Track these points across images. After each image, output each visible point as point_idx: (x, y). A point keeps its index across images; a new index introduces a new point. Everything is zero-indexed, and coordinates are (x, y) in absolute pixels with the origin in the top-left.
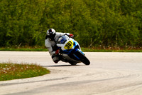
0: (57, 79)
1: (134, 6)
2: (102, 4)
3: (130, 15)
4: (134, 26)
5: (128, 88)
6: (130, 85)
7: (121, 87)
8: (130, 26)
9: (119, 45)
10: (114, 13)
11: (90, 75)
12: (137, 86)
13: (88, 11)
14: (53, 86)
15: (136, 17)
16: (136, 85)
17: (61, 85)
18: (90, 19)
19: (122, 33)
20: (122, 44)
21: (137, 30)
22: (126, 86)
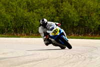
1: (36, 5)
2: (14, 4)
3: (33, 11)
4: (36, 19)
5: (31, 63)
6: (33, 61)
7: (27, 63)
8: (33, 19)
9: (25, 32)
10: (22, 10)
13: (4, 9)
15: (38, 13)
16: (37, 61)
18: (5, 14)
19: (28, 25)
20: (28, 32)
21: (38, 22)
22: (30, 62)
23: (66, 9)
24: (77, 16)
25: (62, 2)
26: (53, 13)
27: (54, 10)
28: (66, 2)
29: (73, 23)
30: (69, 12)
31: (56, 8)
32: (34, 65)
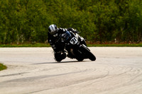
0: (13, 75)
4: (90, 20)
6: (87, 79)
7: (77, 82)
8: (86, 21)
10: (70, 8)
11: (47, 70)
12: (94, 81)
14: (10, 81)
15: (92, 12)
17: (17, 80)
18: (46, 14)
21: (93, 24)
22: (82, 81)
26: (113, 12)
32: (88, 85)
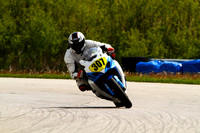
23: (35, 19)
24: (58, 33)
25: (27, 6)
27: (11, 22)
28: (35, 6)
29: (50, 47)
30: (41, 26)
31: (15, 17)
